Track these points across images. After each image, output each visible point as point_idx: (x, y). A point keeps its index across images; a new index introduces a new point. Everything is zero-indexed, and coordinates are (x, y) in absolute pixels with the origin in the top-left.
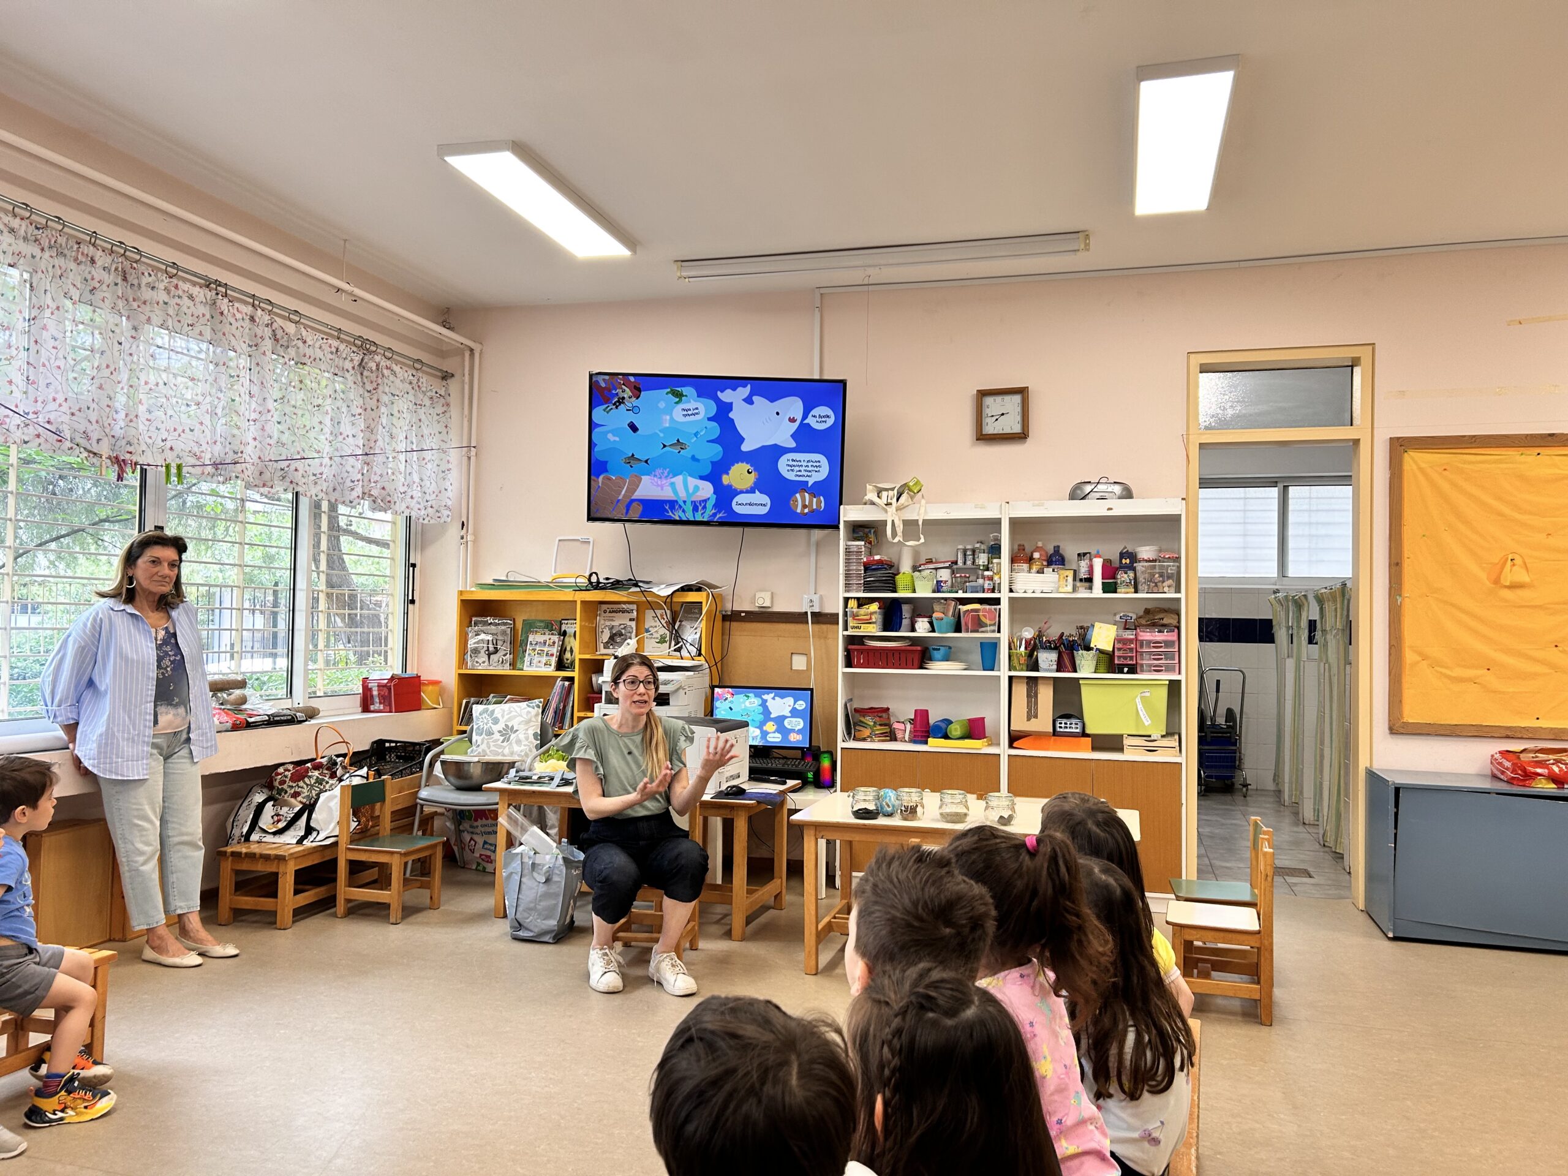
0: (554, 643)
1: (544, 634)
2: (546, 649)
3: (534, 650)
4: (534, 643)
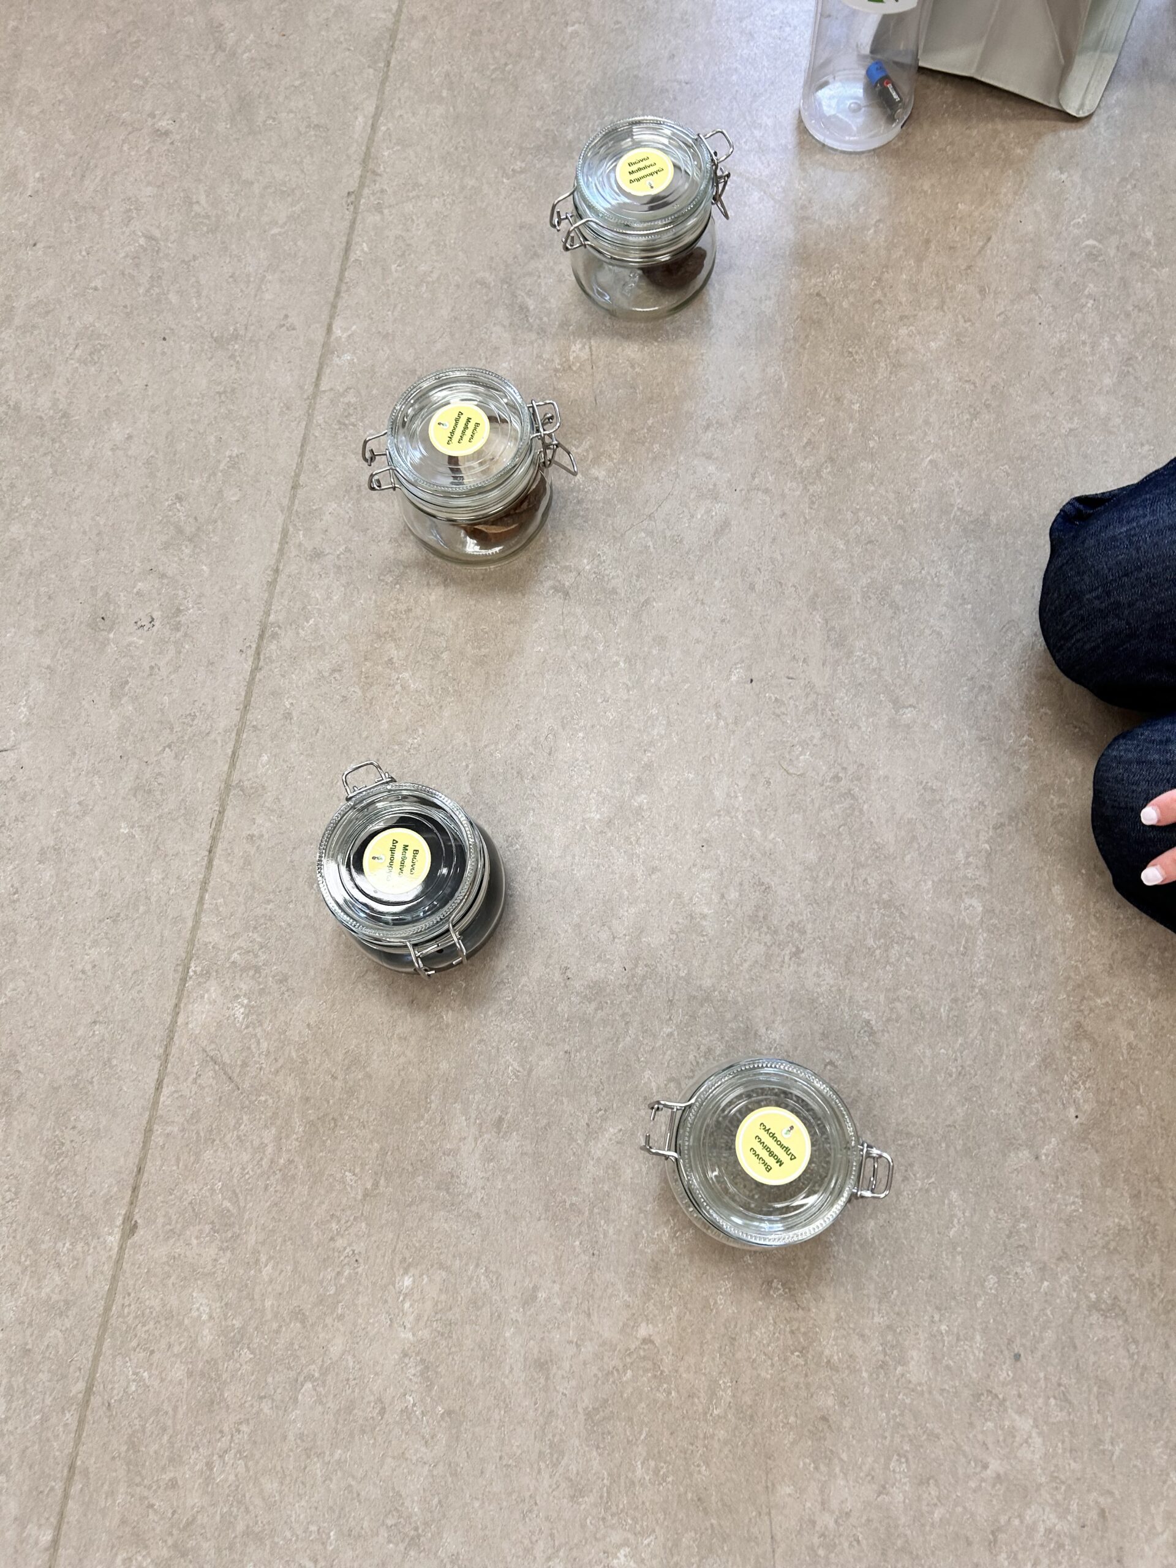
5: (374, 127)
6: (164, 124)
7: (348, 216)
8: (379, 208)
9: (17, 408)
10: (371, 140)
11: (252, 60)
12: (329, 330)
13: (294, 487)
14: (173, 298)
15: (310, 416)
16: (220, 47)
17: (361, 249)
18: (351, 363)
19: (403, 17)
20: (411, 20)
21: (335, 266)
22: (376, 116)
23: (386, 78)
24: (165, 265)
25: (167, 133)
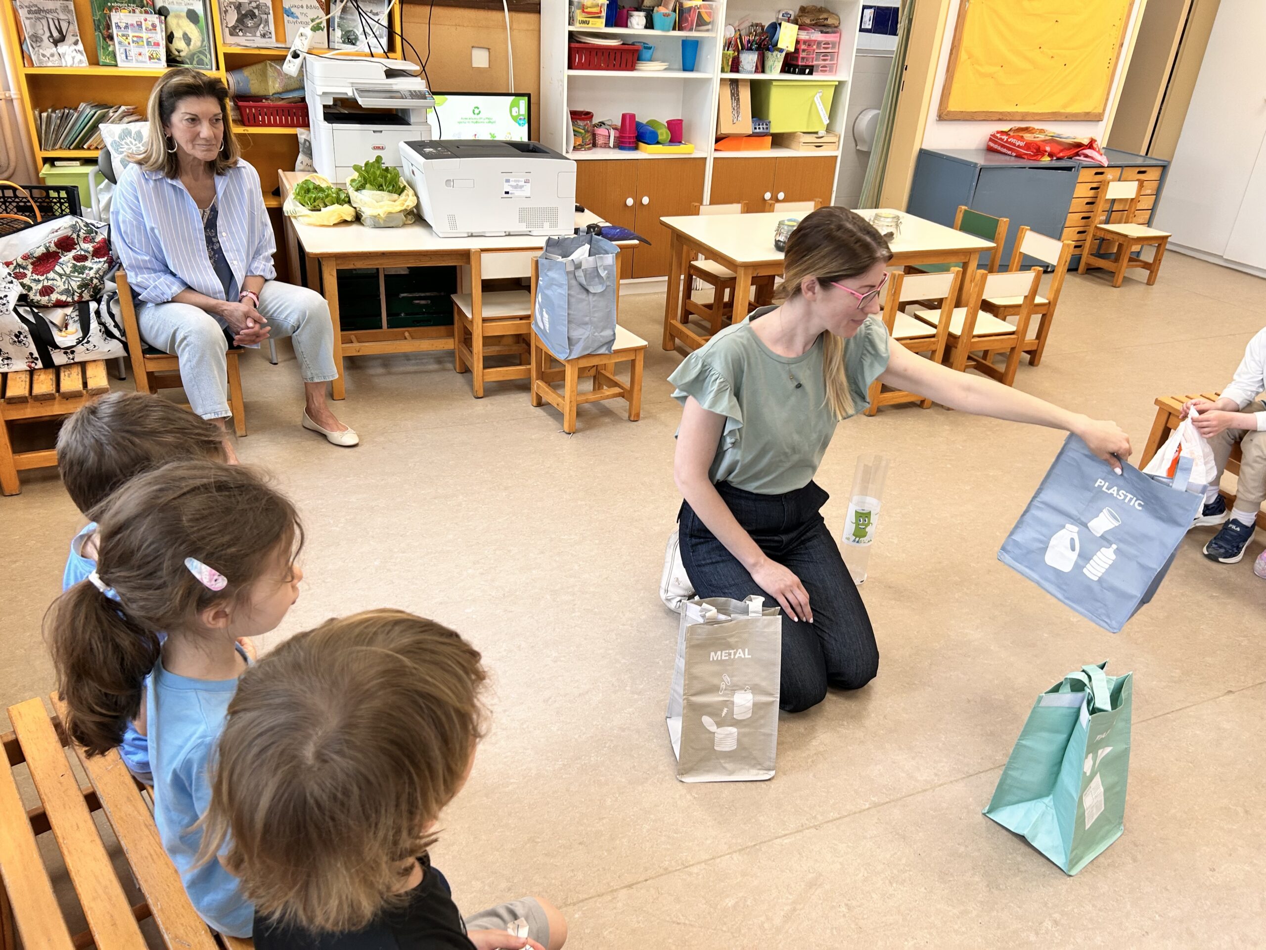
0: (154, 26)
1: (134, 11)
2: (145, 35)
3: (127, 36)
4: (122, 25)
5: (785, 835)
6: (844, 909)
7: (825, 825)
8: (815, 818)
9: (988, 886)
10: (791, 834)
11: (790, 894)
12: (869, 809)
13: (925, 790)
14: (904, 861)
15: (901, 799)
16: (795, 910)
17: (833, 815)
18: (874, 796)
19: (730, 851)
20: (730, 848)
21: (847, 819)
22: (780, 837)
23: (761, 843)
24: (895, 871)
25: (847, 905)
